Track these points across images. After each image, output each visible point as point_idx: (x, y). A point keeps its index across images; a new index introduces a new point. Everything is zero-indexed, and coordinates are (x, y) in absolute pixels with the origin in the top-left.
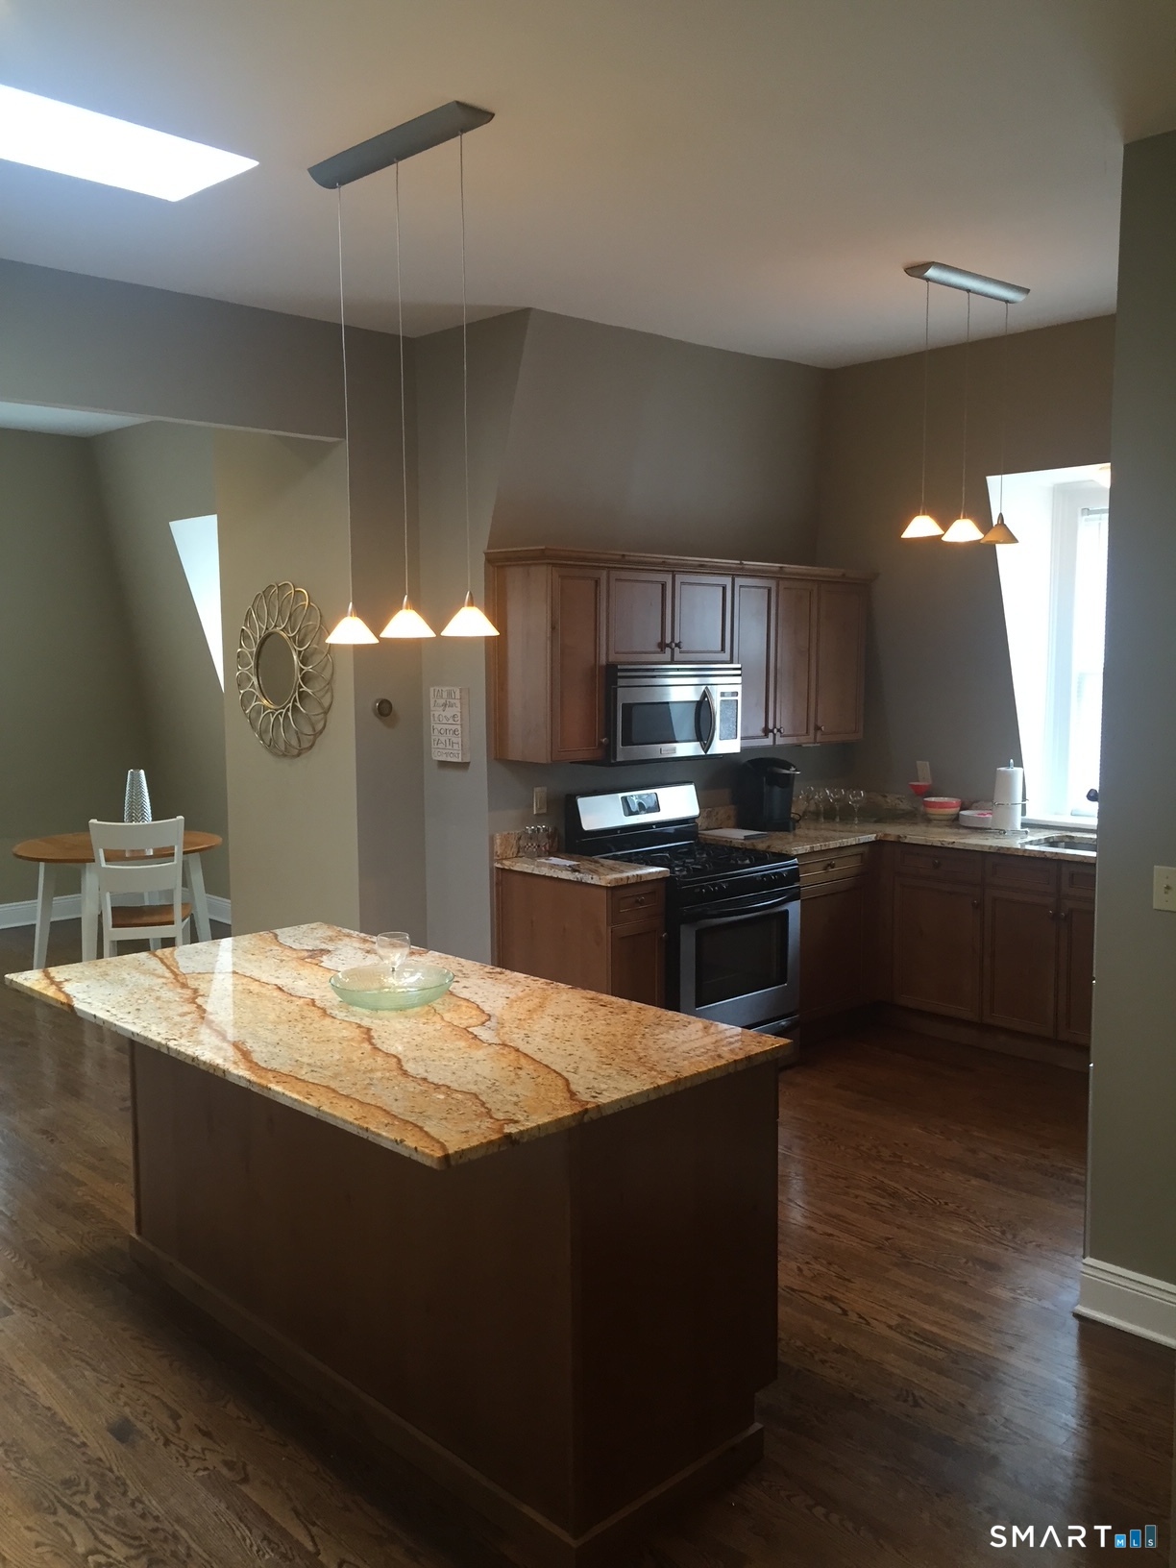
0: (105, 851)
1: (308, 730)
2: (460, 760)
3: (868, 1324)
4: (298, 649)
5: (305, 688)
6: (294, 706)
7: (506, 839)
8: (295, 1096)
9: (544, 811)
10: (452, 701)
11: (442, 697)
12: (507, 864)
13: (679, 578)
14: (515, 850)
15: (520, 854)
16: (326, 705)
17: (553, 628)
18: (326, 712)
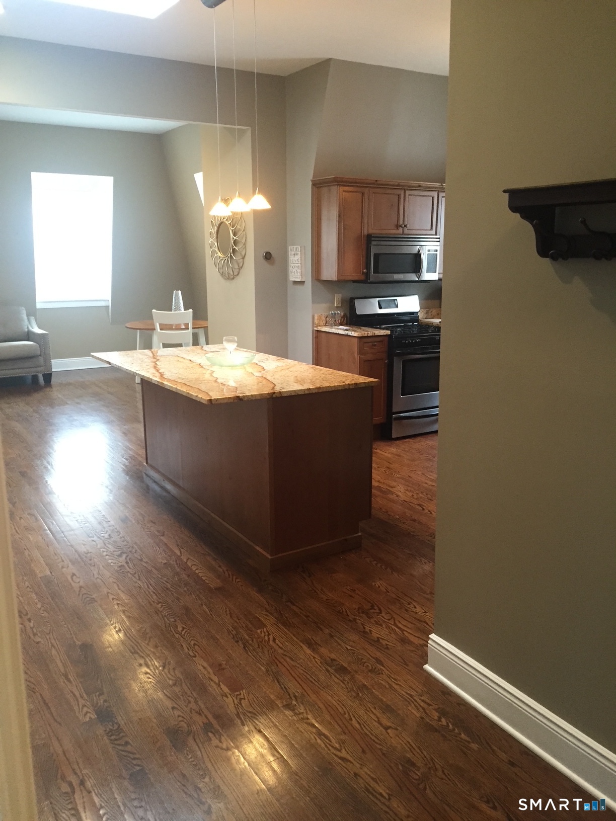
0: (159, 324)
1: (236, 267)
2: (300, 280)
3: (431, 513)
4: (232, 229)
5: (235, 247)
6: (231, 255)
7: (320, 318)
8: (170, 385)
9: (340, 305)
10: (298, 252)
11: (293, 251)
12: (319, 328)
13: (408, 192)
14: (324, 322)
15: (327, 325)
16: (243, 255)
17: (339, 216)
18: (243, 258)
